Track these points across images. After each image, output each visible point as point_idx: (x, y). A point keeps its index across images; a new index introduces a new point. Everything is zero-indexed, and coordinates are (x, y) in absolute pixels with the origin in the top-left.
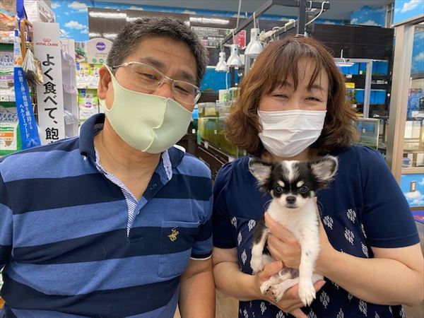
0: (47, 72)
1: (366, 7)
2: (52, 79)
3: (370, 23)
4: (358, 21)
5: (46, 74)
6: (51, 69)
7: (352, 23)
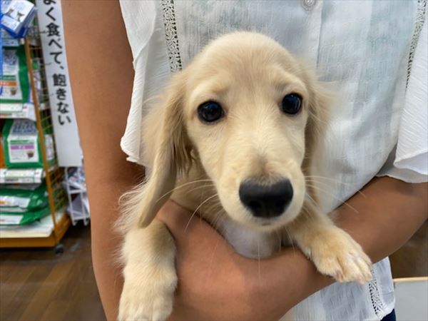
0: (50, 11)
2: (54, 19)
5: (48, 14)
6: (52, 9)
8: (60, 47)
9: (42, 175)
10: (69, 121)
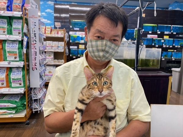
1: (176, 2)
3: (178, 9)
4: (172, 8)
7: (169, 9)
8: (36, 41)
9: (24, 90)
10: (36, 69)
